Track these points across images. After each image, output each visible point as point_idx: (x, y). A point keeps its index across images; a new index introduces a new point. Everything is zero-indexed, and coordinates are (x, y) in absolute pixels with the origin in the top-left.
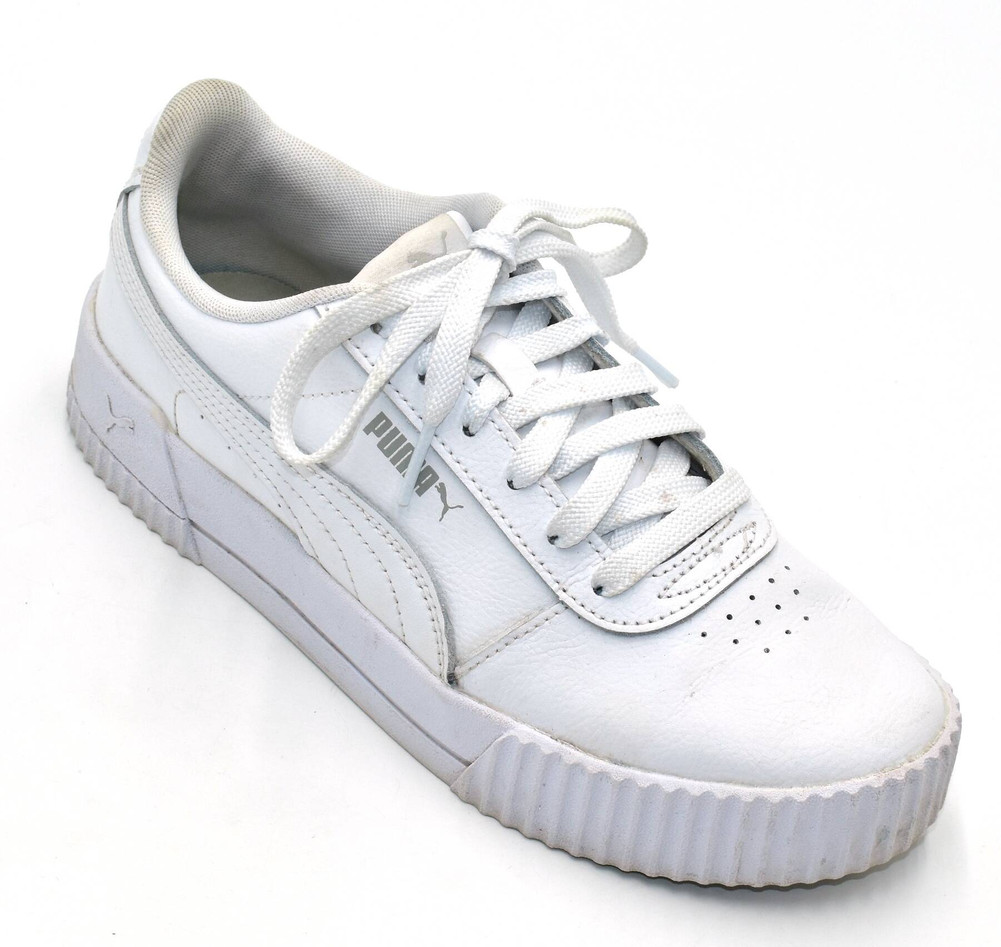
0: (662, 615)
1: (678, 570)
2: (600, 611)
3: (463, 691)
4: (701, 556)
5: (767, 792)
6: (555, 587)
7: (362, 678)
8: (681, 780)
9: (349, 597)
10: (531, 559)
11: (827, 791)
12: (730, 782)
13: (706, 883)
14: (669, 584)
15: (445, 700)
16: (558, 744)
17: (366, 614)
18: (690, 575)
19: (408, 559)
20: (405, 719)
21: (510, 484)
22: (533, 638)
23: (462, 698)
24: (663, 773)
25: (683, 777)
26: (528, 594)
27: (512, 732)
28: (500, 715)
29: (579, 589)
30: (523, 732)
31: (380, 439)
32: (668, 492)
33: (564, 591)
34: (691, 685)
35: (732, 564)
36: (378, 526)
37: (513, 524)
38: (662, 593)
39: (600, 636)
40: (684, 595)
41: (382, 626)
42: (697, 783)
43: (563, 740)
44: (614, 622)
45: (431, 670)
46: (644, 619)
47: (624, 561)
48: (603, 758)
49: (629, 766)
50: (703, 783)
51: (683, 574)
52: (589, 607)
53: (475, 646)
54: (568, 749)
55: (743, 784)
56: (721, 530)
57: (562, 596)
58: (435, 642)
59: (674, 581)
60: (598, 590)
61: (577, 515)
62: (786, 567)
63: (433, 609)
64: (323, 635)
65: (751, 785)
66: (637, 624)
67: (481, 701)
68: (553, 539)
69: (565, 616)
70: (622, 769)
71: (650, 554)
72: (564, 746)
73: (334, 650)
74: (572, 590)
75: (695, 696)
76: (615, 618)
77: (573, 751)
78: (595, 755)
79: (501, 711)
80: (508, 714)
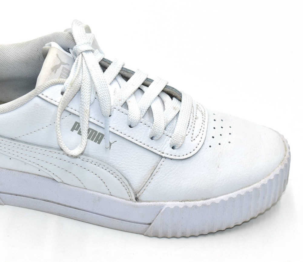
0: (196, 146)
1: (191, 130)
2: (177, 154)
3: (142, 201)
4: (194, 122)
5: (255, 185)
6: (159, 153)
7: (94, 214)
8: (228, 195)
9: (82, 190)
10: (148, 148)
11: (272, 177)
12: (243, 188)
13: (241, 223)
14: (192, 136)
15: (137, 207)
16: (183, 203)
17: (92, 192)
18: (195, 129)
19: (104, 167)
20: (118, 220)
21: (130, 126)
22: (159, 173)
23: (143, 203)
24: (221, 196)
25: (228, 194)
26: (152, 160)
27: (166, 206)
28: (158, 203)
29: (167, 151)
30: (171, 204)
31: (78, 131)
32: (174, 107)
33: (163, 153)
34: (216, 164)
35: (203, 121)
36: (88, 161)
37: (137, 139)
38: (192, 139)
39: (180, 162)
40: (198, 137)
41: (100, 193)
42: (233, 193)
43: (184, 201)
44: (183, 156)
45: (126, 199)
46: (192, 150)
47: (177, 135)
48: (200, 200)
49: (210, 198)
50: (235, 193)
51: (193, 131)
52: (173, 154)
53: (140, 185)
54: (188, 203)
55: (247, 187)
56: (193, 111)
57: (163, 155)
58: (125, 190)
59: (193, 134)
60: (173, 148)
61: (158, 126)
62: (214, 114)
63: (120, 179)
64: (70, 207)
65: (249, 186)
66: (190, 153)
67: (149, 202)
68: (152, 138)
69: (166, 160)
70: (208, 201)
71: (183, 129)
72: (186, 203)
73: (78, 210)
74: (165, 152)
75: (219, 167)
76: (183, 154)
77: (189, 203)
78: (197, 200)
79: (158, 201)
80: (161, 201)
